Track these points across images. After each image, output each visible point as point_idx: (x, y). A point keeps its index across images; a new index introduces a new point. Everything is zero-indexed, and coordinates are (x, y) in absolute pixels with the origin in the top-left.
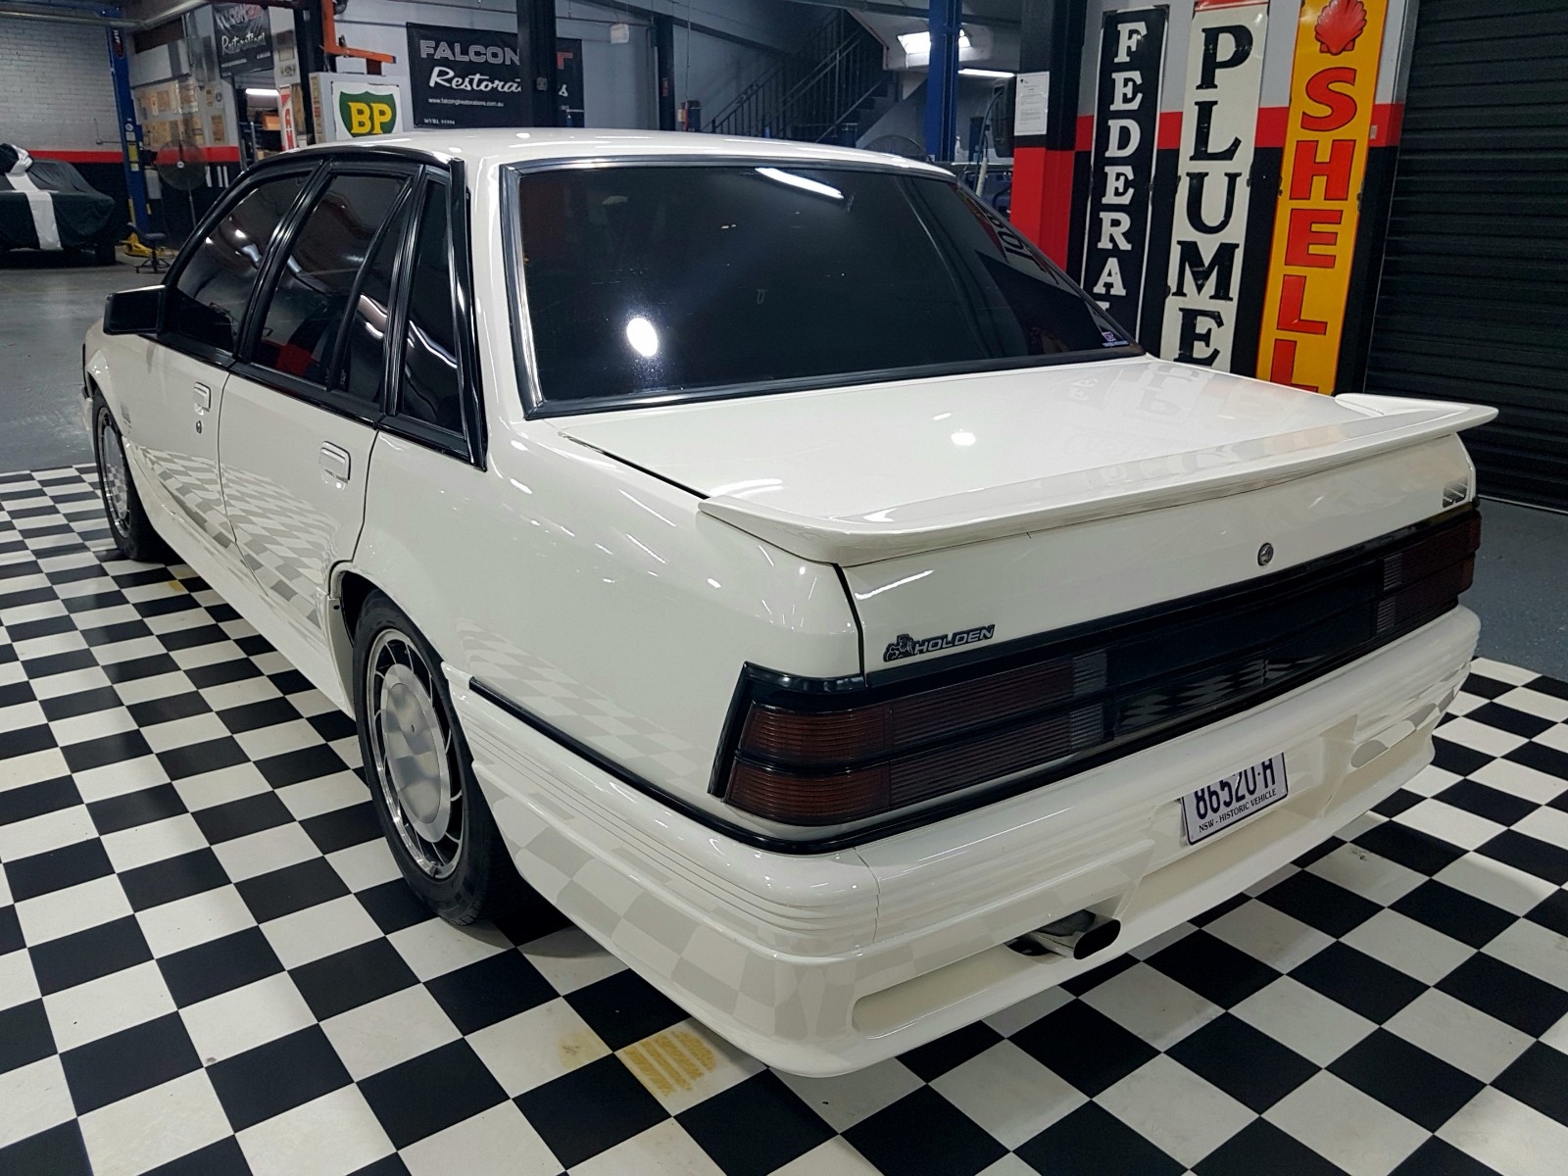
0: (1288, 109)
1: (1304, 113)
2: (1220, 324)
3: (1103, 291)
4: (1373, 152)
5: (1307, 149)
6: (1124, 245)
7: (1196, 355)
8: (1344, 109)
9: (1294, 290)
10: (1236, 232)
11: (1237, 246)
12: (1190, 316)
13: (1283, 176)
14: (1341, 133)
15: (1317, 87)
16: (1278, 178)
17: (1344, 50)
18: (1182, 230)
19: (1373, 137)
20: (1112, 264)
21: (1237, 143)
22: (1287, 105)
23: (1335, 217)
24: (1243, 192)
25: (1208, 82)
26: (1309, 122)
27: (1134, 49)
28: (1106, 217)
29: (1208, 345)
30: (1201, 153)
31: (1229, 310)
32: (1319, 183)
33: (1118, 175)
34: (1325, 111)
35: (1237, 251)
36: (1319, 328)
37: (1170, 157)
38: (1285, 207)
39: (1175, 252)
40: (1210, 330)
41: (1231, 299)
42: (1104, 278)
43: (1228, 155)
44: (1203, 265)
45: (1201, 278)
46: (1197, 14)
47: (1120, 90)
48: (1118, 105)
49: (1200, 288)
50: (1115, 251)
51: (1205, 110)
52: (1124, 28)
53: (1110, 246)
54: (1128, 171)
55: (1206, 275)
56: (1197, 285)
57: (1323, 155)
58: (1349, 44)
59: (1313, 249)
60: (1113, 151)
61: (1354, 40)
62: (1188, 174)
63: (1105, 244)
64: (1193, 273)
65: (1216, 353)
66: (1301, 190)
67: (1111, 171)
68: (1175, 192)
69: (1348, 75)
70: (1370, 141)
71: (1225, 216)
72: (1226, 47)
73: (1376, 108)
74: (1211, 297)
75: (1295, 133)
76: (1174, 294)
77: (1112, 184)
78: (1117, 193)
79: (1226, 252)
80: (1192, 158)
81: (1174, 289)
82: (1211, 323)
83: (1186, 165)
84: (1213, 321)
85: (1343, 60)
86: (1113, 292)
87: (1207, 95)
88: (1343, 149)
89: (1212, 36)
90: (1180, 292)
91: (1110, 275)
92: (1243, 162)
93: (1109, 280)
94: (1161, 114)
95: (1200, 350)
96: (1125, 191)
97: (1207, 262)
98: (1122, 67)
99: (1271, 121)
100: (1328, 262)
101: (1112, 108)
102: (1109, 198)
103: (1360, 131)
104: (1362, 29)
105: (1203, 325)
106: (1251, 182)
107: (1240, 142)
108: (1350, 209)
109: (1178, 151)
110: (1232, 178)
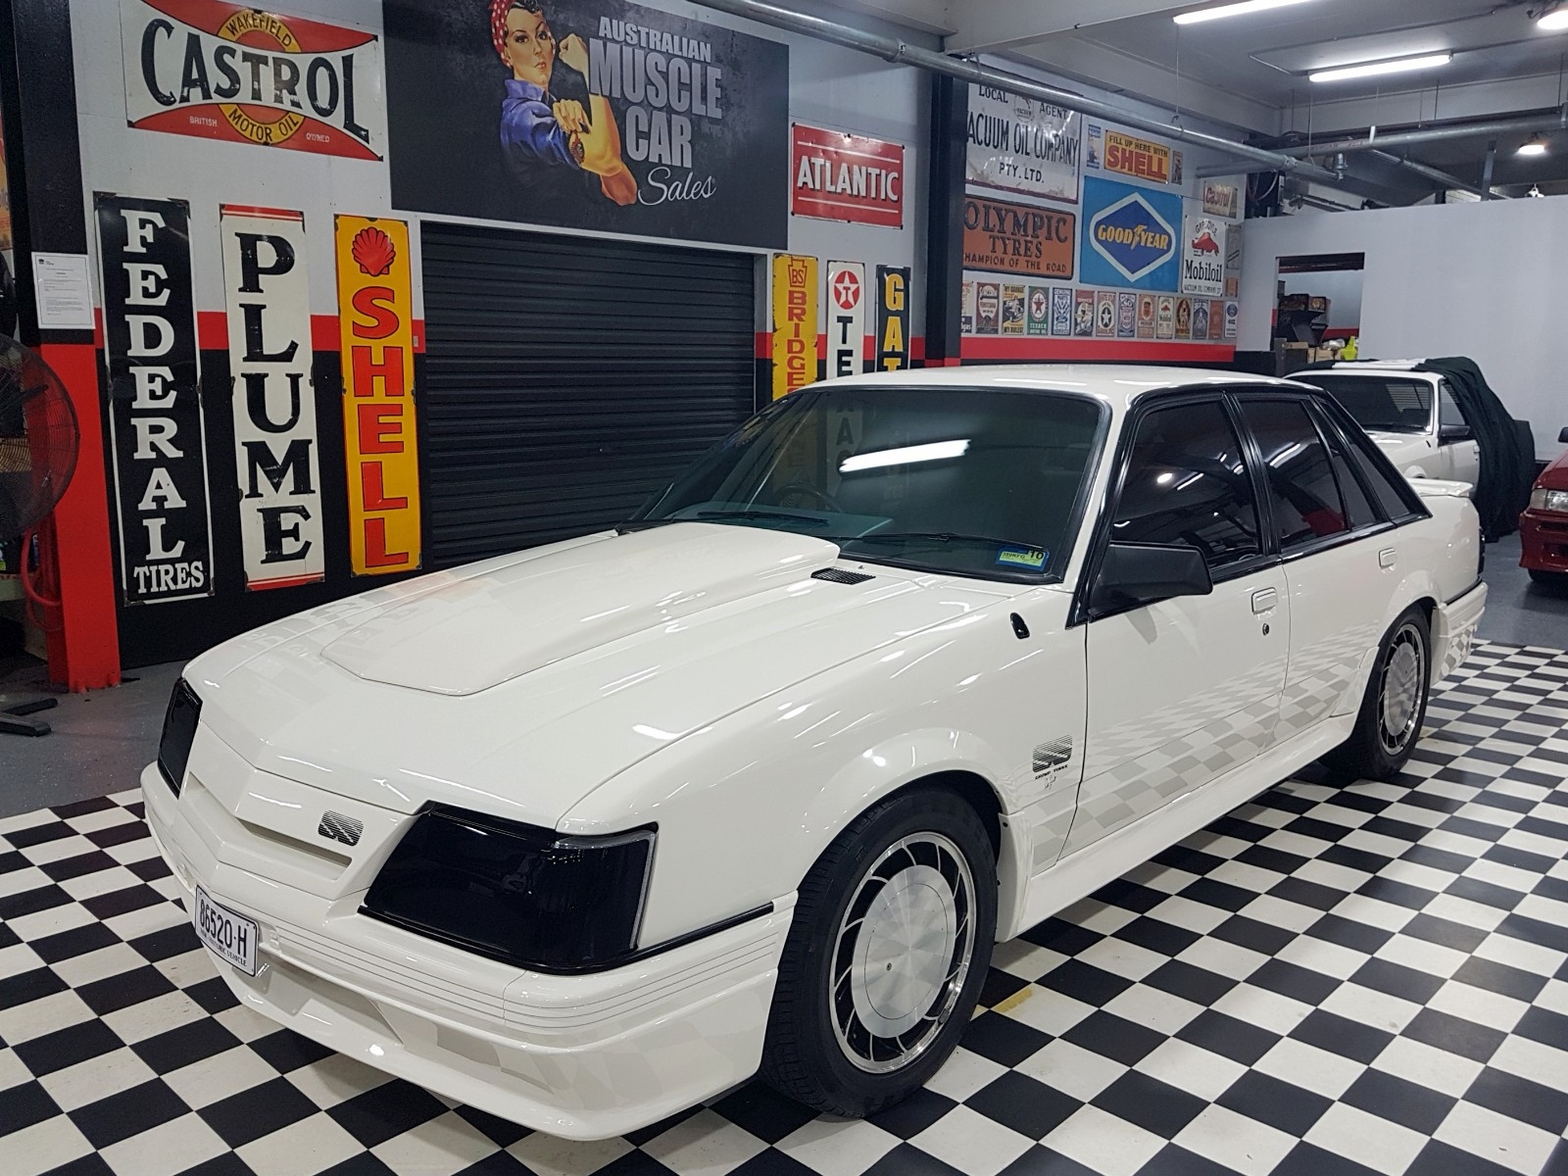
0: (339, 317)
1: (354, 322)
2: (307, 516)
3: (153, 506)
4: (418, 358)
5: (361, 354)
6: (173, 453)
7: (286, 551)
8: (388, 323)
9: (373, 476)
10: (307, 428)
11: (310, 441)
12: (271, 516)
13: (344, 376)
14: (390, 341)
15: (363, 300)
16: (340, 379)
17: (381, 273)
18: (245, 429)
19: (416, 345)
20: (160, 475)
21: (294, 346)
22: (337, 314)
23: (398, 410)
24: (307, 393)
25: (251, 284)
26: (358, 330)
27: (150, 239)
28: (142, 425)
29: (297, 539)
30: (255, 352)
31: (313, 502)
32: (379, 383)
33: (152, 378)
34: (373, 322)
35: (310, 446)
36: (401, 503)
37: (218, 359)
38: (351, 404)
39: (242, 456)
40: (297, 525)
41: (314, 492)
42: (151, 491)
43: (287, 356)
44: (277, 463)
45: (276, 477)
46: (224, 216)
47: (136, 284)
48: (136, 298)
49: (277, 487)
50: (162, 460)
51: (253, 314)
52: (133, 217)
53: (153, 455)
54: (166, 372)
55: (282, 473)
56: (273, 484)
57: (378, 359)
58: (384, 269)
59: (383, 438)
60: (138, 348)
61: (388, 266)
62: (243, 375)
63: (144, 453)
64: (266, 472)
65: (307, 544)
66: (364, 388)
67: (141, 373)
68: (231, 393)
69: (388, 294)
70: (414, 348)
71: (293, 415)
72: (266, 256)
73: (414, 323)
74: (291, 493)
75: (348, 341)
76: (247, 497)
77: (143, 387)
78: (153, 396)
79: (298, 450)
80: (245, 359)
81: (246, 491)
82: (298, 518)
83: (239, 366)
84: (299, 516)
85: (381, 281)
86: (167, 505)
87: (252, 298)
88: (393, 354)
89: (249, 242)
90: (254, 493)
91: (159, 486)
92: (303, 362)
93: (159, 493)
94: (199, 313)
95: (289, 546)
96: (165, 394)
97: (280, 459)
98: (135, 258)
99: (325, 328)
100: (398, 447)
101: (128, 301)
102: (143, 401)
103: (404, 340)
104: (392, 258)
105: (287, 522)
106: (314, 382)
107: (297, 345)
108: (408, 402)
109: (228, 351)
110: (295, 379)
